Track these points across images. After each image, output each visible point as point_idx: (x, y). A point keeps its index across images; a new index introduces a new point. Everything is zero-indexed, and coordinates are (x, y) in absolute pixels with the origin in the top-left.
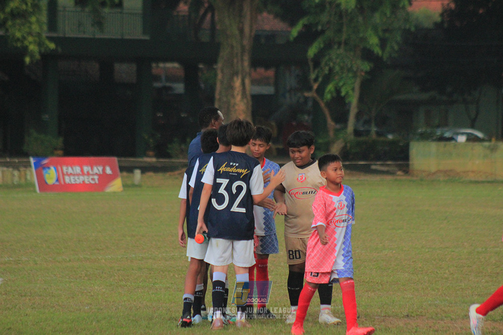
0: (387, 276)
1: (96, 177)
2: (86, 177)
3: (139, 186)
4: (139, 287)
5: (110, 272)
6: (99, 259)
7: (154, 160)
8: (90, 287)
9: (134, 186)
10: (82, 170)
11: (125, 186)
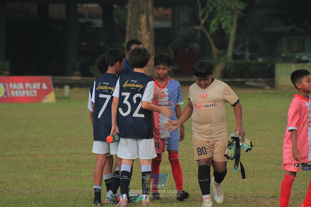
0: (257, 166)
1: (35, 92)
2: (27, 92)
3: (68, 98)
4: (68, 176)
5: (45, 164)
6: (37, 154)
7: (79, 78)
8: (30, 176)
9: (64, 98)
10: (24, 86)
11: (58, 98)
